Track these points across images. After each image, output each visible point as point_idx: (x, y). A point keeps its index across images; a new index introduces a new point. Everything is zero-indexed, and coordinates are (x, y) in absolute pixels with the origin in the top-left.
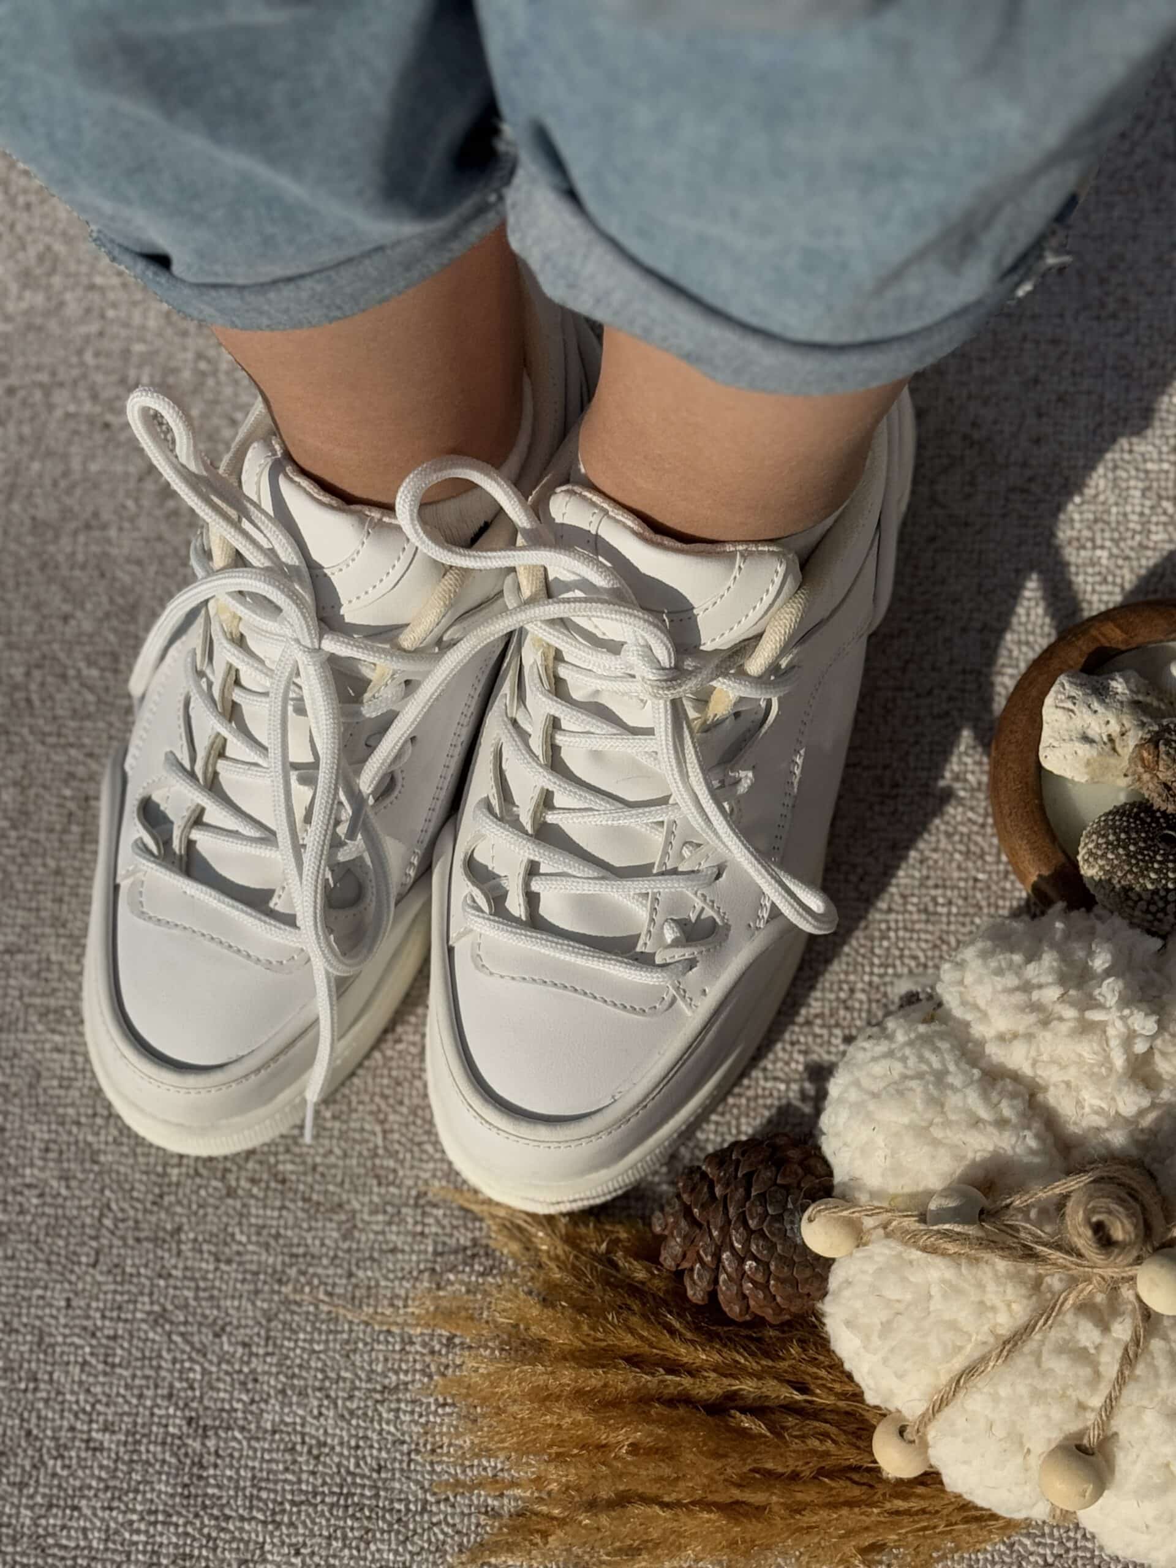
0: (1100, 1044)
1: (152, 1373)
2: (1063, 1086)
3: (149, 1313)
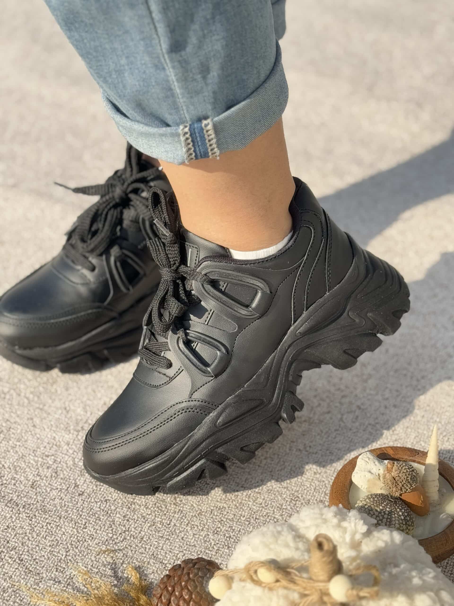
0: (343, 532)
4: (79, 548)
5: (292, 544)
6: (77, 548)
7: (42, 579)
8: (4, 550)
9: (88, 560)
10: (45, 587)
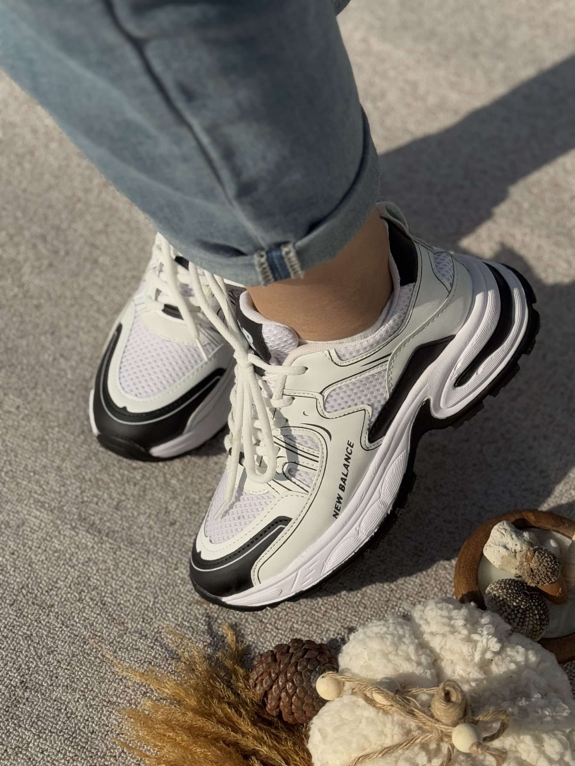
0: (472, 648)
1: (15, 657)
2: (450, 661)
3: (25, 633)
4: (169, 594)
5: (413, 657)
6: (166, 594)
7: (127, 630)
8: (84, 589)
9: (178, 610)
10: (131, 641)
